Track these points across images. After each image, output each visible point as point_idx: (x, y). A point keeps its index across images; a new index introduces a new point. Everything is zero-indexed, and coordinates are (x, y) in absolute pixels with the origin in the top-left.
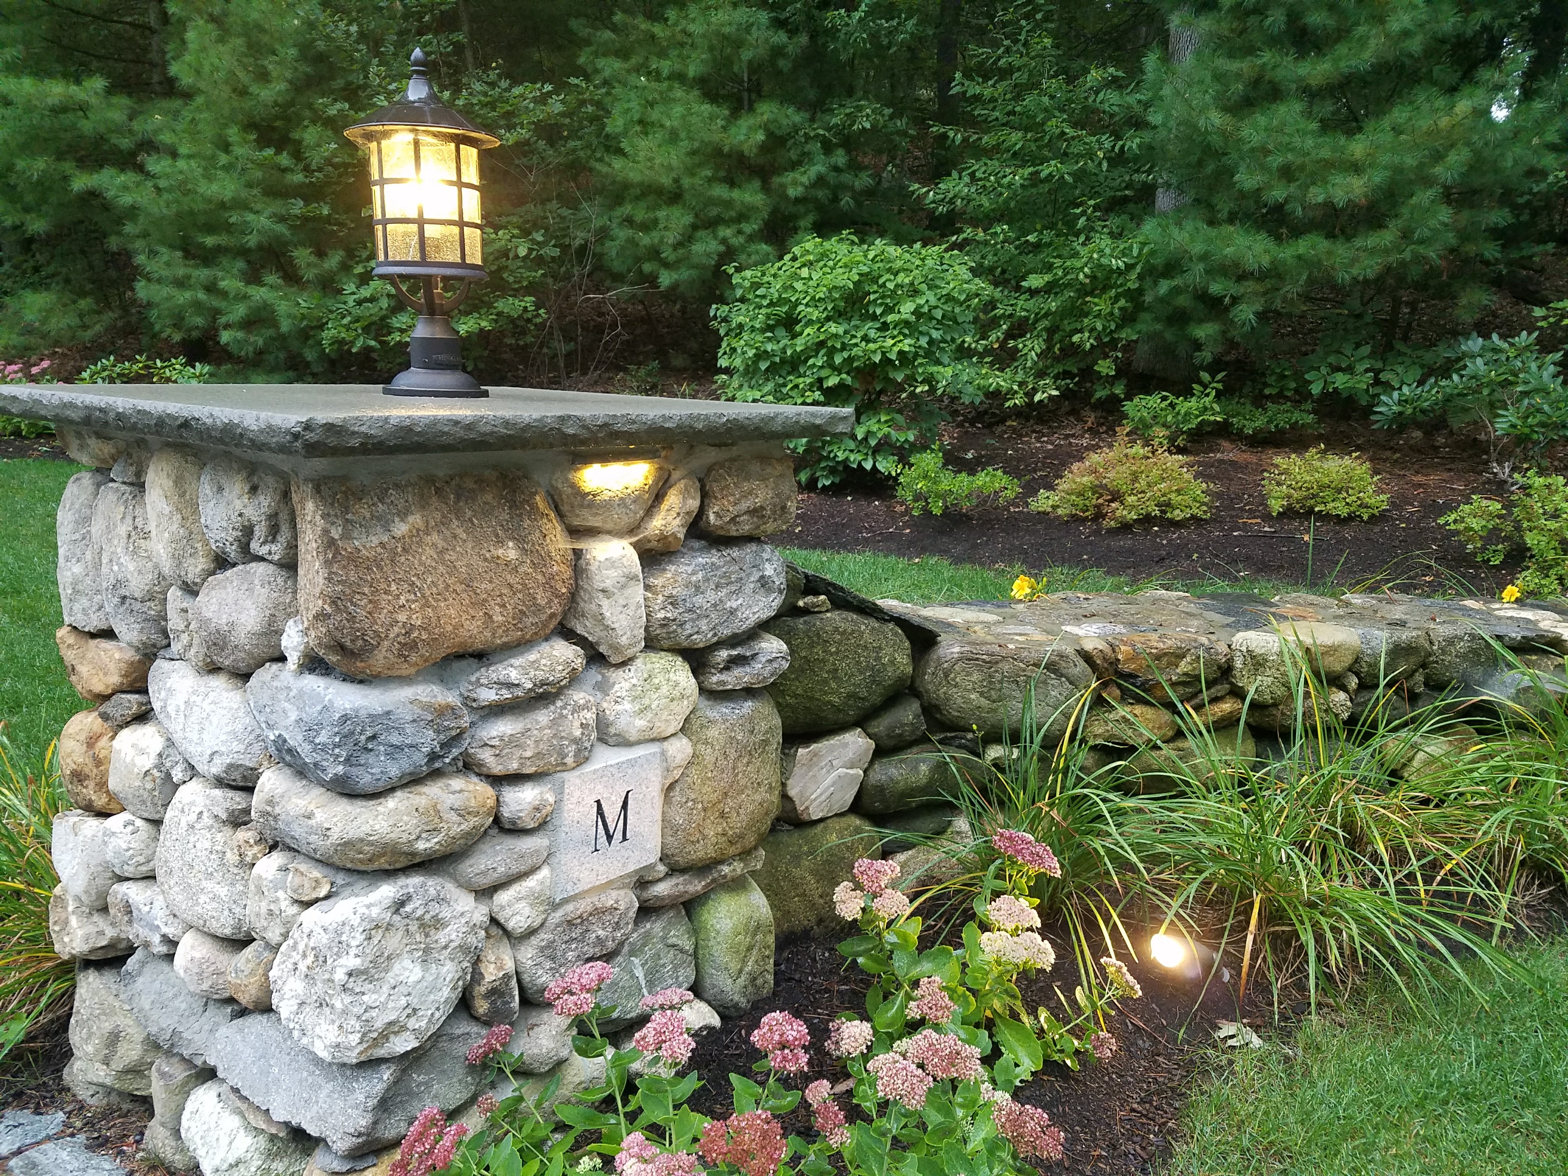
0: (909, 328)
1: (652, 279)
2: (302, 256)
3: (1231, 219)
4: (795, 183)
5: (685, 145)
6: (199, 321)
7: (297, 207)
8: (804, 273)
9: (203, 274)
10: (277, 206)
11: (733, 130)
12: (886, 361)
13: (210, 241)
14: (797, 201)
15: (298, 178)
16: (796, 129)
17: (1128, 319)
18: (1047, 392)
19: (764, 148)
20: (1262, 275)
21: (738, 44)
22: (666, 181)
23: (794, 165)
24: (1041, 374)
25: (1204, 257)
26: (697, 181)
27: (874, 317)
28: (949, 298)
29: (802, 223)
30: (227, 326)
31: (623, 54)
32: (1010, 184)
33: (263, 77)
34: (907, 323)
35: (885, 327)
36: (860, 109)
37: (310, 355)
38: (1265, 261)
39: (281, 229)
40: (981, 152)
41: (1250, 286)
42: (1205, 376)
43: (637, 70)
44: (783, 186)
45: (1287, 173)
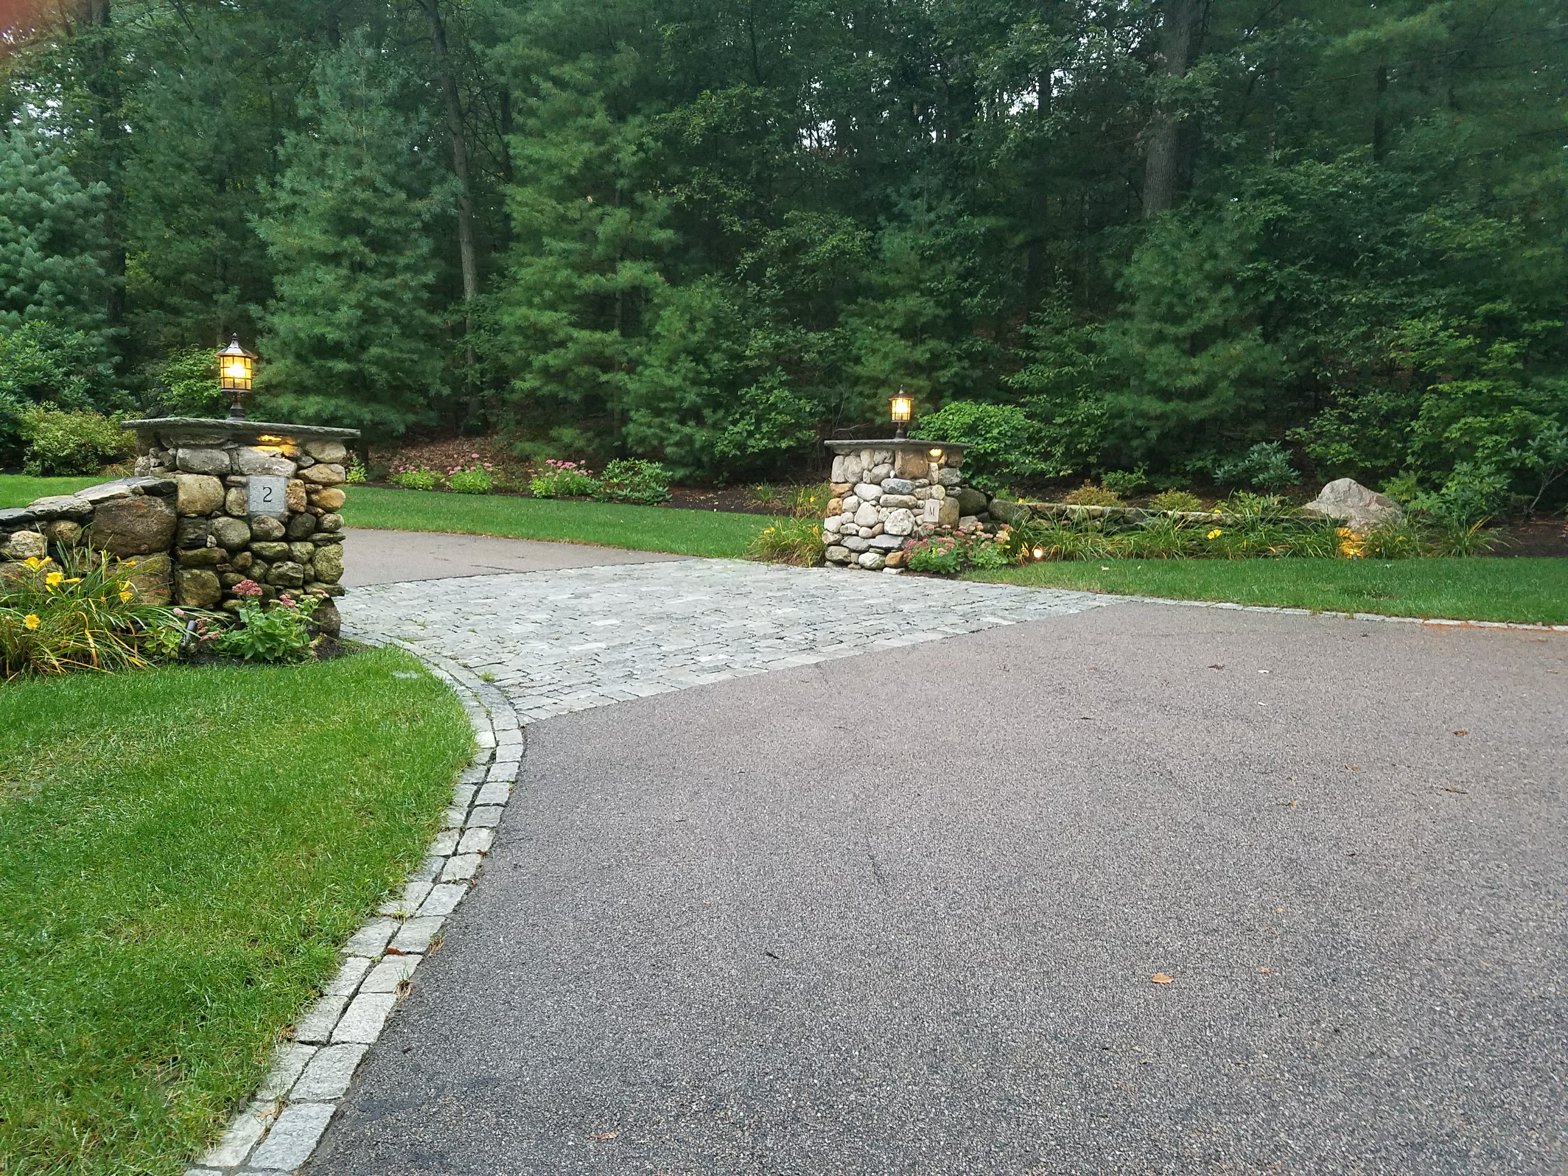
0: (996, 439)
1: (872, 421)
2: (707, 412)
3: (1149, 393)
4: (944, 375)
5: (891, 360)
6: (655, 443)
7: (705, 390)
8: (951, 417)
9: (657, 420)
10: (695, 390)
11: (915, 352)
12: (986, 453)
13: (663, 405)
14: (945, 383)
15: (708, 376)
16: (945, 351)
17: (1103, 437)
18: (1066, 472)
19: (929, 360)
20: (1158, 418)
21: (919, 314)
22: (882, 377)
23: (944, 367)
24: (1063, 464)
25: (1133, 410)
26: (896, 376)
27: (981, 435)
28: (1014, 427)
29: (946, 394)
30: (669, 445)
31: (861, 315)
32: (1048, 377)
33: (694, 331)
34: (996, 438)
35: (986, 439)
36: (976, 341)
37: (705, 459)
38: (1159, 411)
39: (699, 400)
40: (1034, 361)
41: (1154, 423)
42: (1140, 464)
43: (868, 323)
44: (938, 377)
45: (1167, 373)
